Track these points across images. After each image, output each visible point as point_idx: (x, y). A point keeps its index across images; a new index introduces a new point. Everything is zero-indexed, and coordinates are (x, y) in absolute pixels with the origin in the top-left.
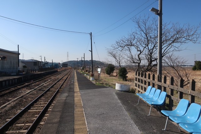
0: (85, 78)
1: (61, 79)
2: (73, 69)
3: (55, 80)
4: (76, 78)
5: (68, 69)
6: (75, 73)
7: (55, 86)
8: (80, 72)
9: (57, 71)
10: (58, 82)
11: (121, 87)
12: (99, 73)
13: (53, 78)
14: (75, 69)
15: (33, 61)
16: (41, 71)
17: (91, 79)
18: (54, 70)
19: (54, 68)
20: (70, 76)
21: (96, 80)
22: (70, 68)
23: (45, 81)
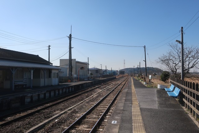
0: (140, 83)
1: (120, 84)
2: (130, 77)
3: (116, 85)
4: (133, 83)
5: (125, 77)
6: (132, 79)
7: (117, 88)
8: (136, 79)
9: (115, 78)
10: (118, 86)
11: (161, 86)
12: (150, 78)
13: (114, 83)
14: (131, 76)
15: (95, 69)
16: (104, 78)
17: (144, 83)
18: (113, 77)
19: (113, 76)
20: (127, 82)
21: (147, 84)
22: (127, 75)
23: (109, 85)
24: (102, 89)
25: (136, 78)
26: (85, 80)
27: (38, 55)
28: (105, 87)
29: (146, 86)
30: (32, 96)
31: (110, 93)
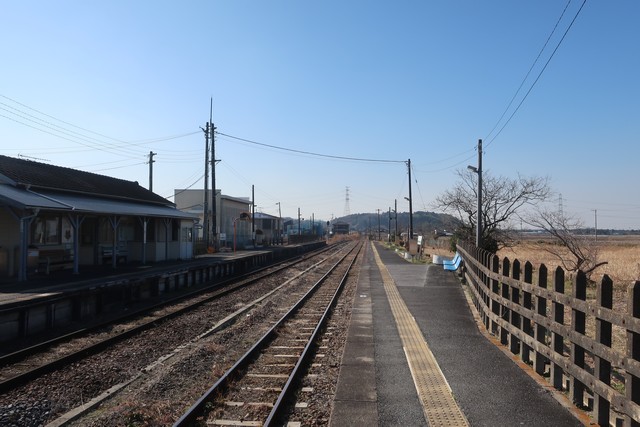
0: (396, 255)
1: (343, 260)
2: (367, 240)
3: (333, 261)
4: (377, 255)
5: (351, 240)
6: (374, 247)
8: (385, 246)
9: (324, 245)
10: (339, 263)
11: (439, 259)
12: (419, 244)
13: (325, 257)
14: (370, 239)
15: (262, 217)
16: (295, 242)
17: (406, 256)
19: (316, 237)
21: (413, 256)
22: (357, 235)
23: (315, 262)
24: (301, 270)
25: (383, 244)
26: (247, 247)
27: (137, 183)
28: (308, 266)
29: (410, 261)
30: (167, 278)
31: (326, 277)
